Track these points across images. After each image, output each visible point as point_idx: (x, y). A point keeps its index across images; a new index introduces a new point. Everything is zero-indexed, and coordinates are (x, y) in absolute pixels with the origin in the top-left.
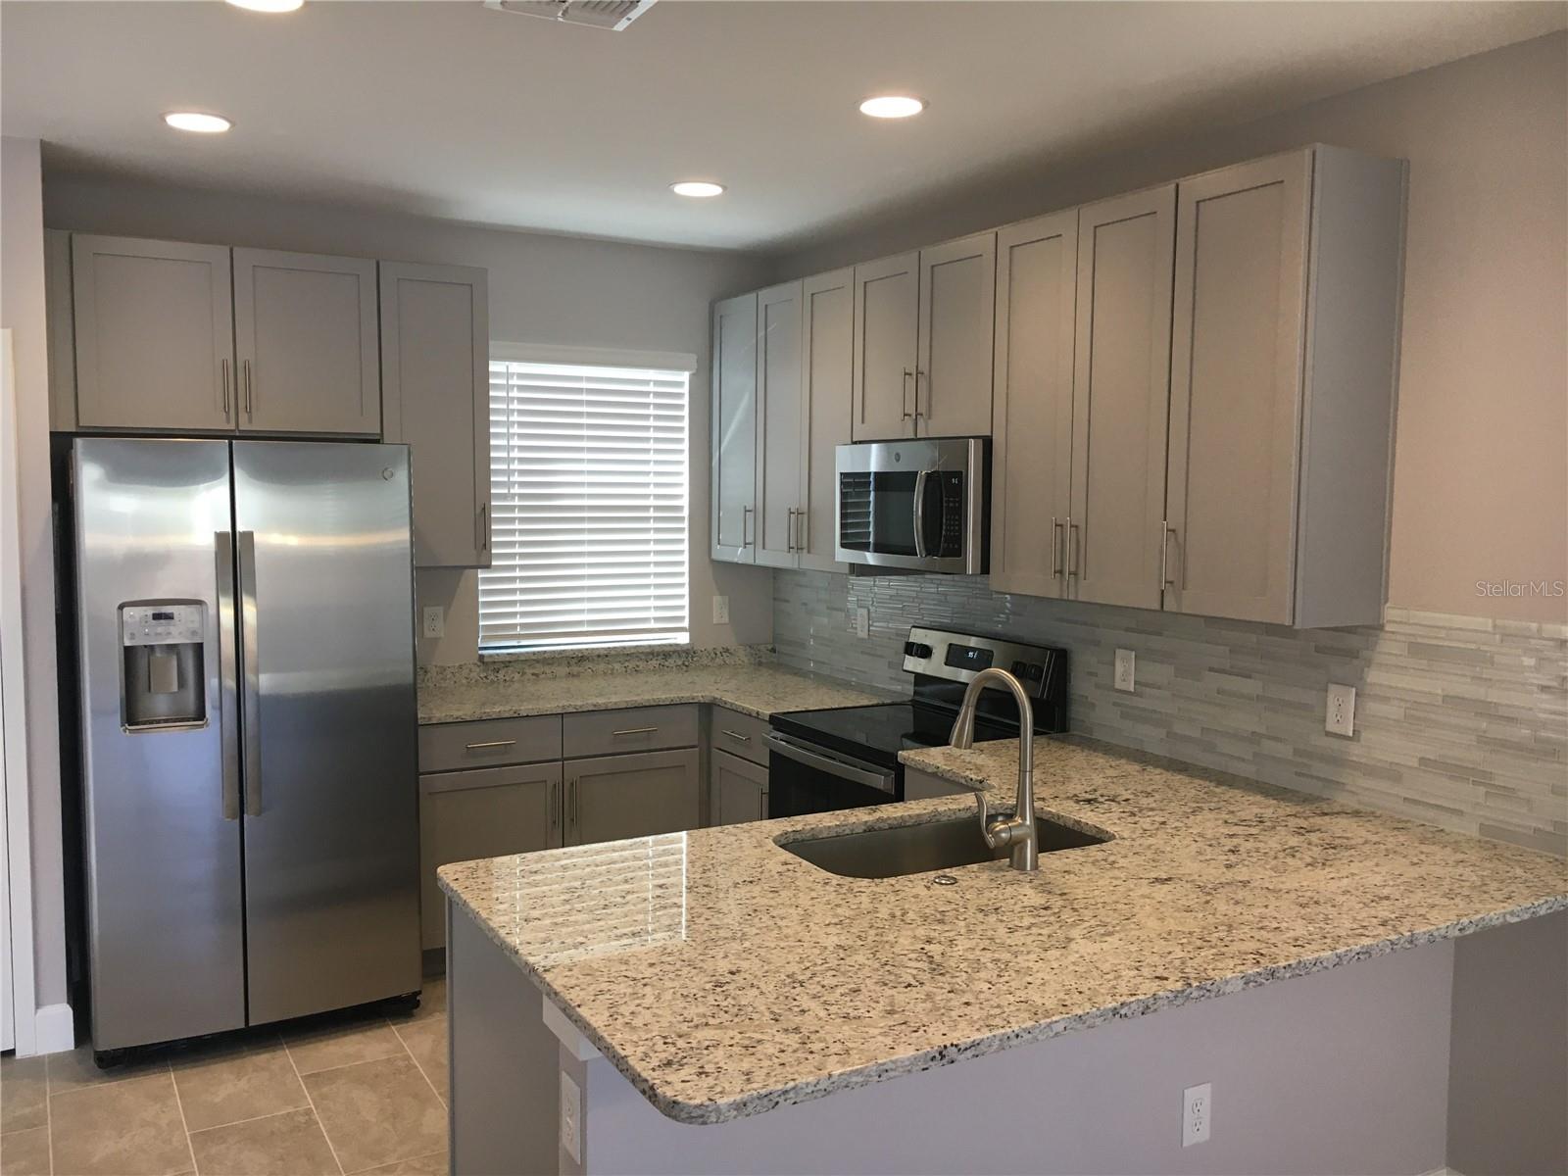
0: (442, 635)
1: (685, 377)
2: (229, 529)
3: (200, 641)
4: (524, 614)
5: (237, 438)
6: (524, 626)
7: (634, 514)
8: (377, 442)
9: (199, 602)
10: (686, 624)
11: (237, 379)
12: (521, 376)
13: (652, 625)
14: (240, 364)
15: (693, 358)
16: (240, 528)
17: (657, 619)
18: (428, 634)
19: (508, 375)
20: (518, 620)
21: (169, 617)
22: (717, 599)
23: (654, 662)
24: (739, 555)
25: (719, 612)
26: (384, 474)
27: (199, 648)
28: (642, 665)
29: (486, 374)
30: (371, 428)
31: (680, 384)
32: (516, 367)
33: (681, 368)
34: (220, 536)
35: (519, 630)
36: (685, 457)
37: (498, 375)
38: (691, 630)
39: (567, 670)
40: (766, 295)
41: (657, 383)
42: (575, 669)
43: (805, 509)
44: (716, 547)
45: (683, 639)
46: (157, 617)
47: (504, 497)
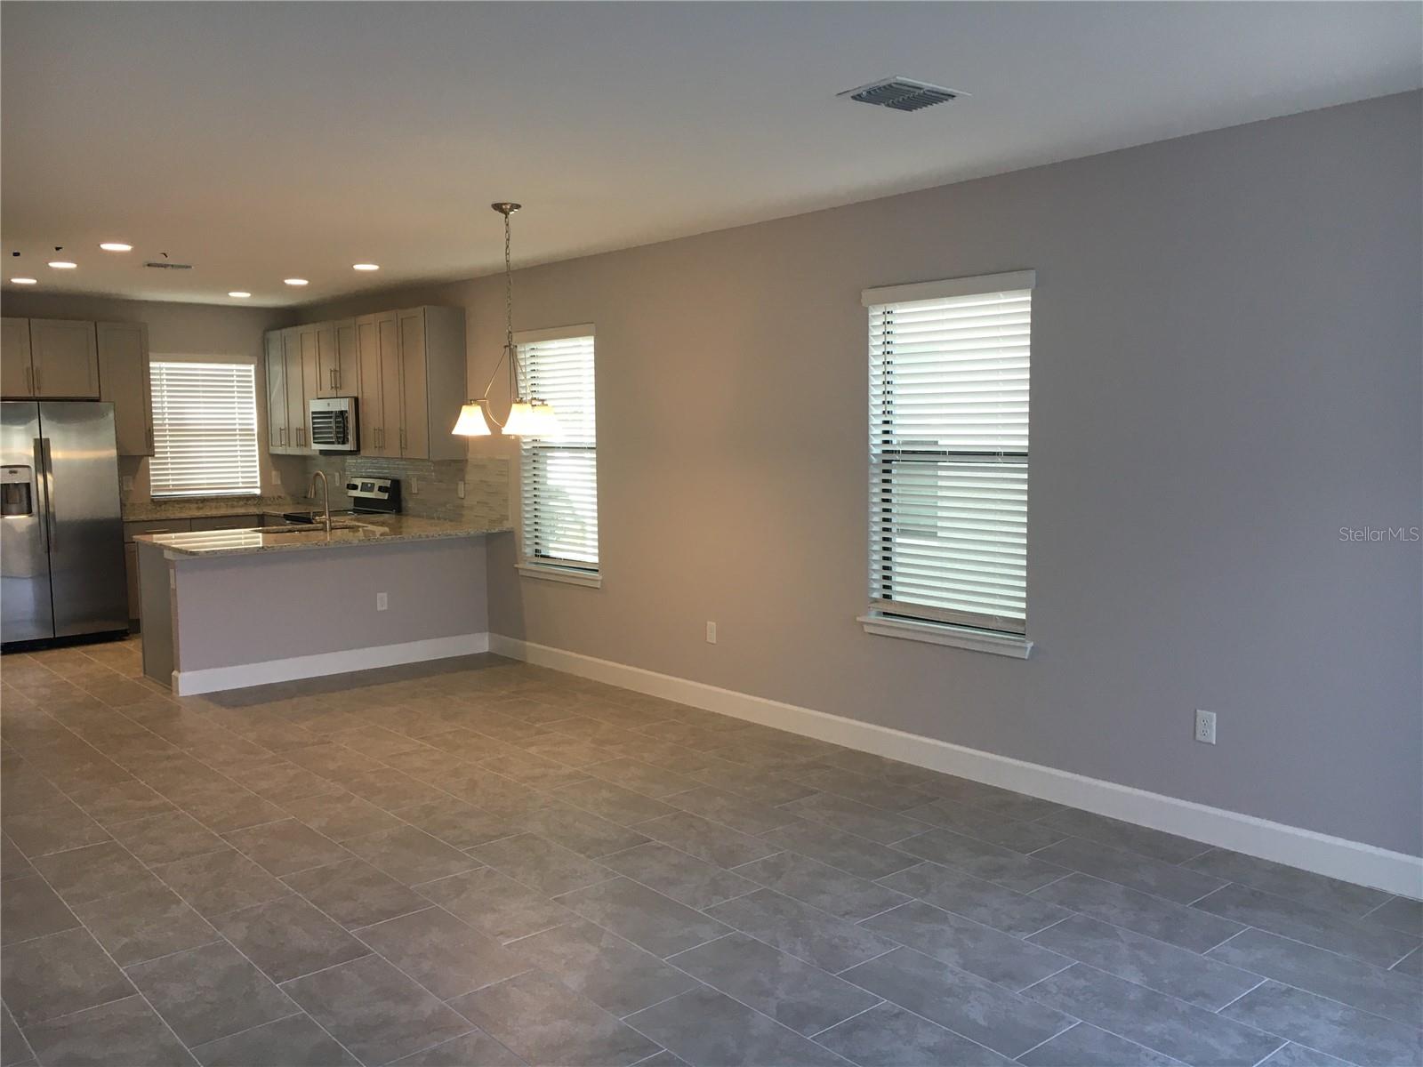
0: (132, 488)
1: (252, 367)
2: (39, 437)
3: (27, 482)
4: (173, 480)
5: (42, 401)
6: (173, 485)
7: (228, 433)
8: (98, 401)
9: (28, 467)
10: (259, 485)
11: (33, 376)
12: (167, 369)
13: (241, 485)
14: (34, 368)
15: (255, 359)
16: (43, 437)
17: (243, 483)
18: (125, 489)
19: (161, 369)
20: (170, 483)
21: (15, 472)
22: (274, 473)
23: (241, 503)
24: (280, 451)
25: (275, 478)
26: (102, 415)
27: (28, 485)
28: (235, 503)
29: (149, 368)
30: (96, 395)
31: (250, 371)
32: (164, 365)
33: (251, 364)
34: (35, 440)
35: (171, 487)
36: (254, 405)
37: (154, 368)
38: (261, 488)
39: (196, 505)
40: (287, 331)
41: (237, 370)
42: (201, 505)
43: (303, 427)
44: (271, 448)
45: (258, 492)
46: (11, 472)
47: (160, 425)
